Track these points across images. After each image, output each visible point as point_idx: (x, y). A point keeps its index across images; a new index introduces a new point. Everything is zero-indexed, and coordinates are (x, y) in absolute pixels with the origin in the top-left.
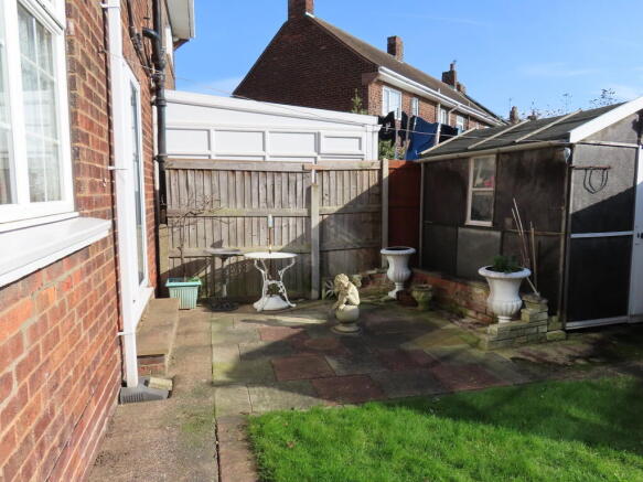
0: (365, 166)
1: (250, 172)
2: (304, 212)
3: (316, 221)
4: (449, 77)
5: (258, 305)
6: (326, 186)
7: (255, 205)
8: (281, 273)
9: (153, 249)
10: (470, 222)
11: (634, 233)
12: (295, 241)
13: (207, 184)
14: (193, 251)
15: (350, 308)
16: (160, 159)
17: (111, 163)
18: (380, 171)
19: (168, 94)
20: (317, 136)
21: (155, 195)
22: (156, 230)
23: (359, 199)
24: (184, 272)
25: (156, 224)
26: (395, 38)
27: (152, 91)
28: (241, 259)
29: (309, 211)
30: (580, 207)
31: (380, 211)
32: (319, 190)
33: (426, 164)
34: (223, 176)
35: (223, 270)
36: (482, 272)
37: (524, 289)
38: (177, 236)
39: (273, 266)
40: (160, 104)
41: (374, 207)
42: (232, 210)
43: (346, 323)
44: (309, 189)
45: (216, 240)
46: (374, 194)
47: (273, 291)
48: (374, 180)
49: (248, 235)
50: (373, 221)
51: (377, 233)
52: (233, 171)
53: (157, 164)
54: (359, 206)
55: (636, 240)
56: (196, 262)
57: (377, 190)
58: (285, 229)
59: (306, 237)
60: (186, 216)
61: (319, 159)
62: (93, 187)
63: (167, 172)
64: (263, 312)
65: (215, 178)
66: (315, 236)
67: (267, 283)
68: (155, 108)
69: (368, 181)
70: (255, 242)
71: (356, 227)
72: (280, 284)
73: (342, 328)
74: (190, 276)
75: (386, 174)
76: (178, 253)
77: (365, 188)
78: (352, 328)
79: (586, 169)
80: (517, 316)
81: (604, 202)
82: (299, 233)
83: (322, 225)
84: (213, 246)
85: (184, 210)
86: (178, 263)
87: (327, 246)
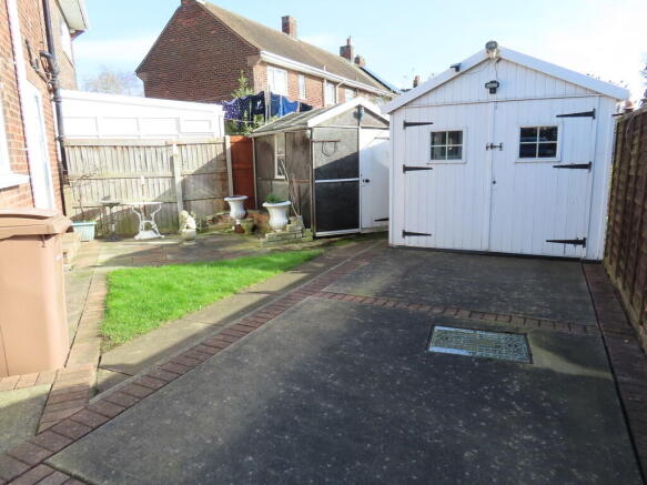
0: (212, 140)
1: (127, 147)
2: (170, 174)
3: (178, 179)
4: (346, 51)
5: (137, 237)
6: (185, 156)
7: (133, 169)
8: (153, 215)
9: (60, 202)
10: (277, 177)
11: (360, 179)
12: (164, 194)
13: (96, 156)
14: (91, 202)
15: (189, 231)
16: (60, 140)
17: (26, 146)
18: (224, 144)
19: (62, 93)
20: (178, 120)
21: (58, 165)
22: (61, 189)
23: (210, 164)
24: (84, 217)
25: (61, 184)
26: (287, 18)
27: (50, 91)
28: (125, 208)
29: (173, 173)
30: (320, 165)
31: (226, 172)
32: (179, 158)
33: (255, 138)
34: (108, 151)
35: (112, 214)
36: (265, 205)
37: (290, 214)
38: (77, 192)
39: (147, 210)
40: (57, 100)
41: (222, 169)
42: (116, 173)
43: (188, 240)
44: (172, 158)
45: (106, 195)
46: (221, 160)
47: (148, 227)
48: (220, 151)
49: (130, 191)
50: (222, 180)
51: (225, 188)
52: (115, 147)
53: (58, 143)
54: (210, 169)
55: (361, 184)
56: (93, 211)
57: (223, 157)
58: (156, 187)
59: (172, 191)
60: (82, 178)
61: (181, 136)
62: (18, 160)
63: (66, 149)
64: (140, 240)
65: (102, 152)
66: (179, 190)
67: (143, 223)
68: (54, 103)
69: (216, 151)
70: (135, 196)
71: (210, 183)
72: (152, 222)
73: (186, 244)
74: (88, 219)
75: (228, 146)
76: (78, 205)
77: (214, 156)
78: (192, 243)
79: (323, 142)
80: (284, 228)
81: (337, 161)
82: (167, 188)
83: (184, 183)
84: (104, 199)
85: (81, 174)
86: (79, 212)
87: (188, 197)
